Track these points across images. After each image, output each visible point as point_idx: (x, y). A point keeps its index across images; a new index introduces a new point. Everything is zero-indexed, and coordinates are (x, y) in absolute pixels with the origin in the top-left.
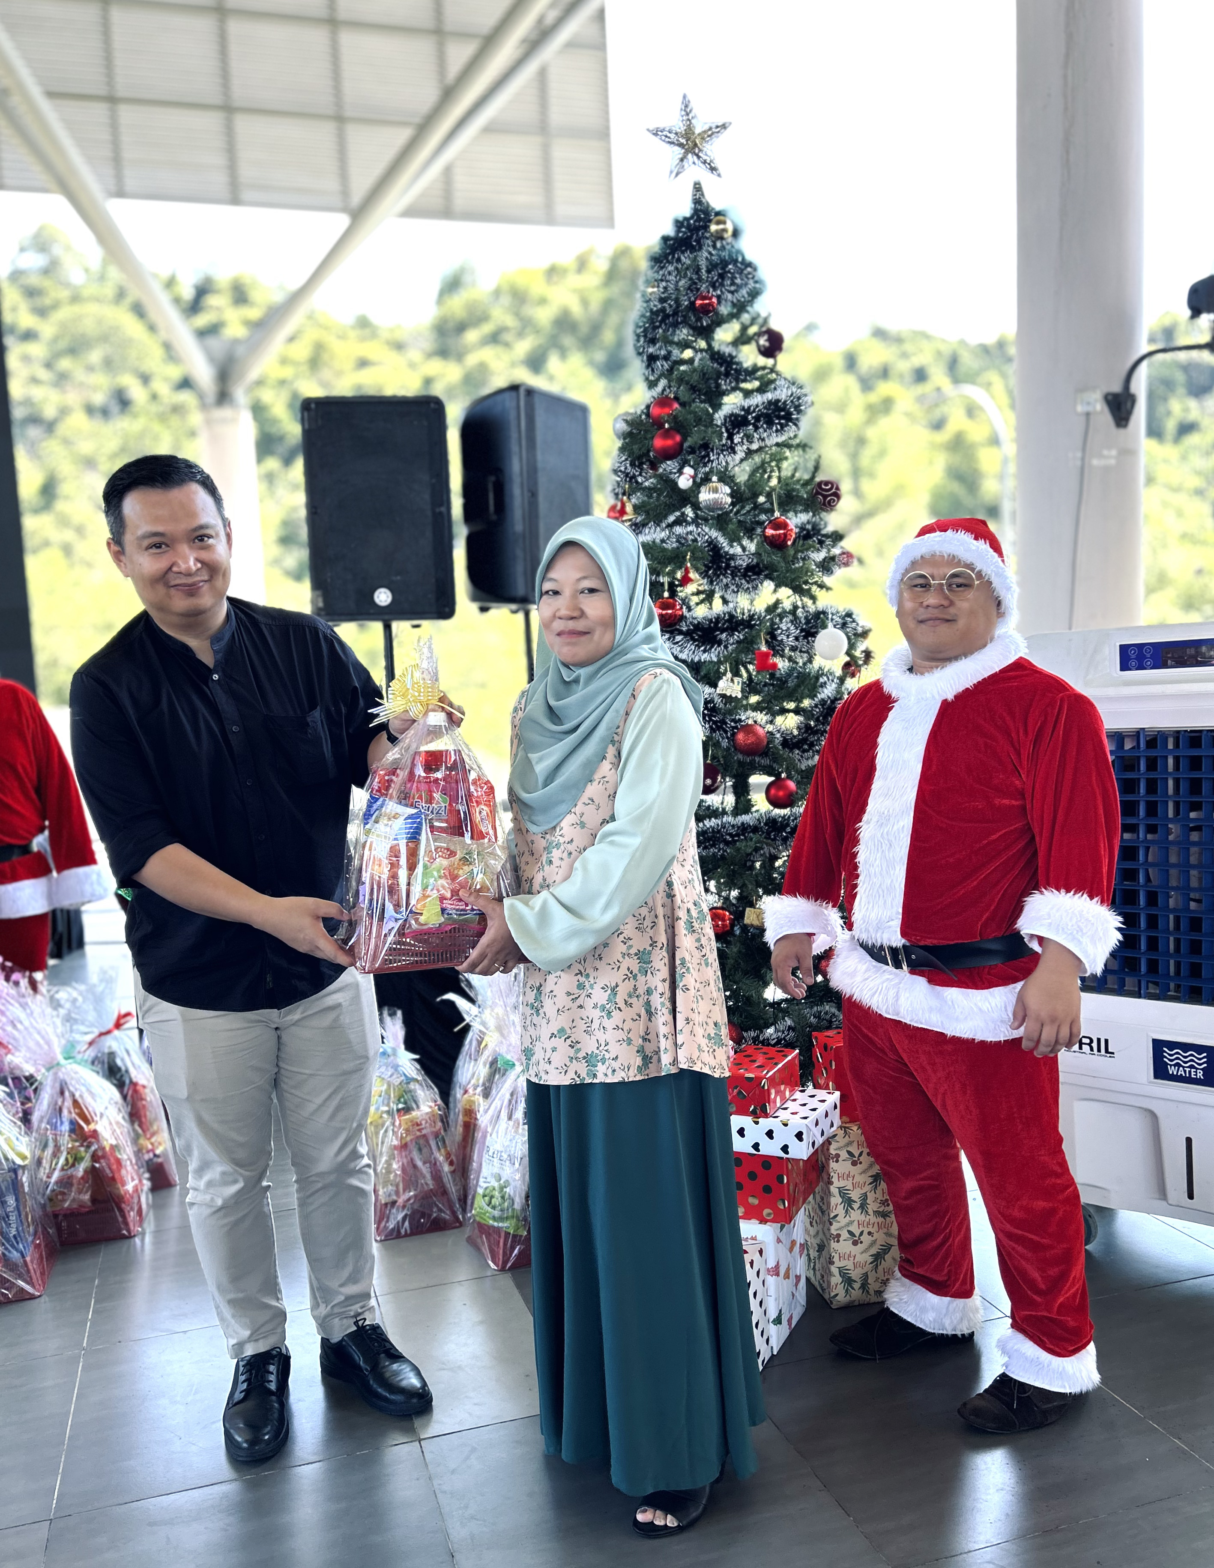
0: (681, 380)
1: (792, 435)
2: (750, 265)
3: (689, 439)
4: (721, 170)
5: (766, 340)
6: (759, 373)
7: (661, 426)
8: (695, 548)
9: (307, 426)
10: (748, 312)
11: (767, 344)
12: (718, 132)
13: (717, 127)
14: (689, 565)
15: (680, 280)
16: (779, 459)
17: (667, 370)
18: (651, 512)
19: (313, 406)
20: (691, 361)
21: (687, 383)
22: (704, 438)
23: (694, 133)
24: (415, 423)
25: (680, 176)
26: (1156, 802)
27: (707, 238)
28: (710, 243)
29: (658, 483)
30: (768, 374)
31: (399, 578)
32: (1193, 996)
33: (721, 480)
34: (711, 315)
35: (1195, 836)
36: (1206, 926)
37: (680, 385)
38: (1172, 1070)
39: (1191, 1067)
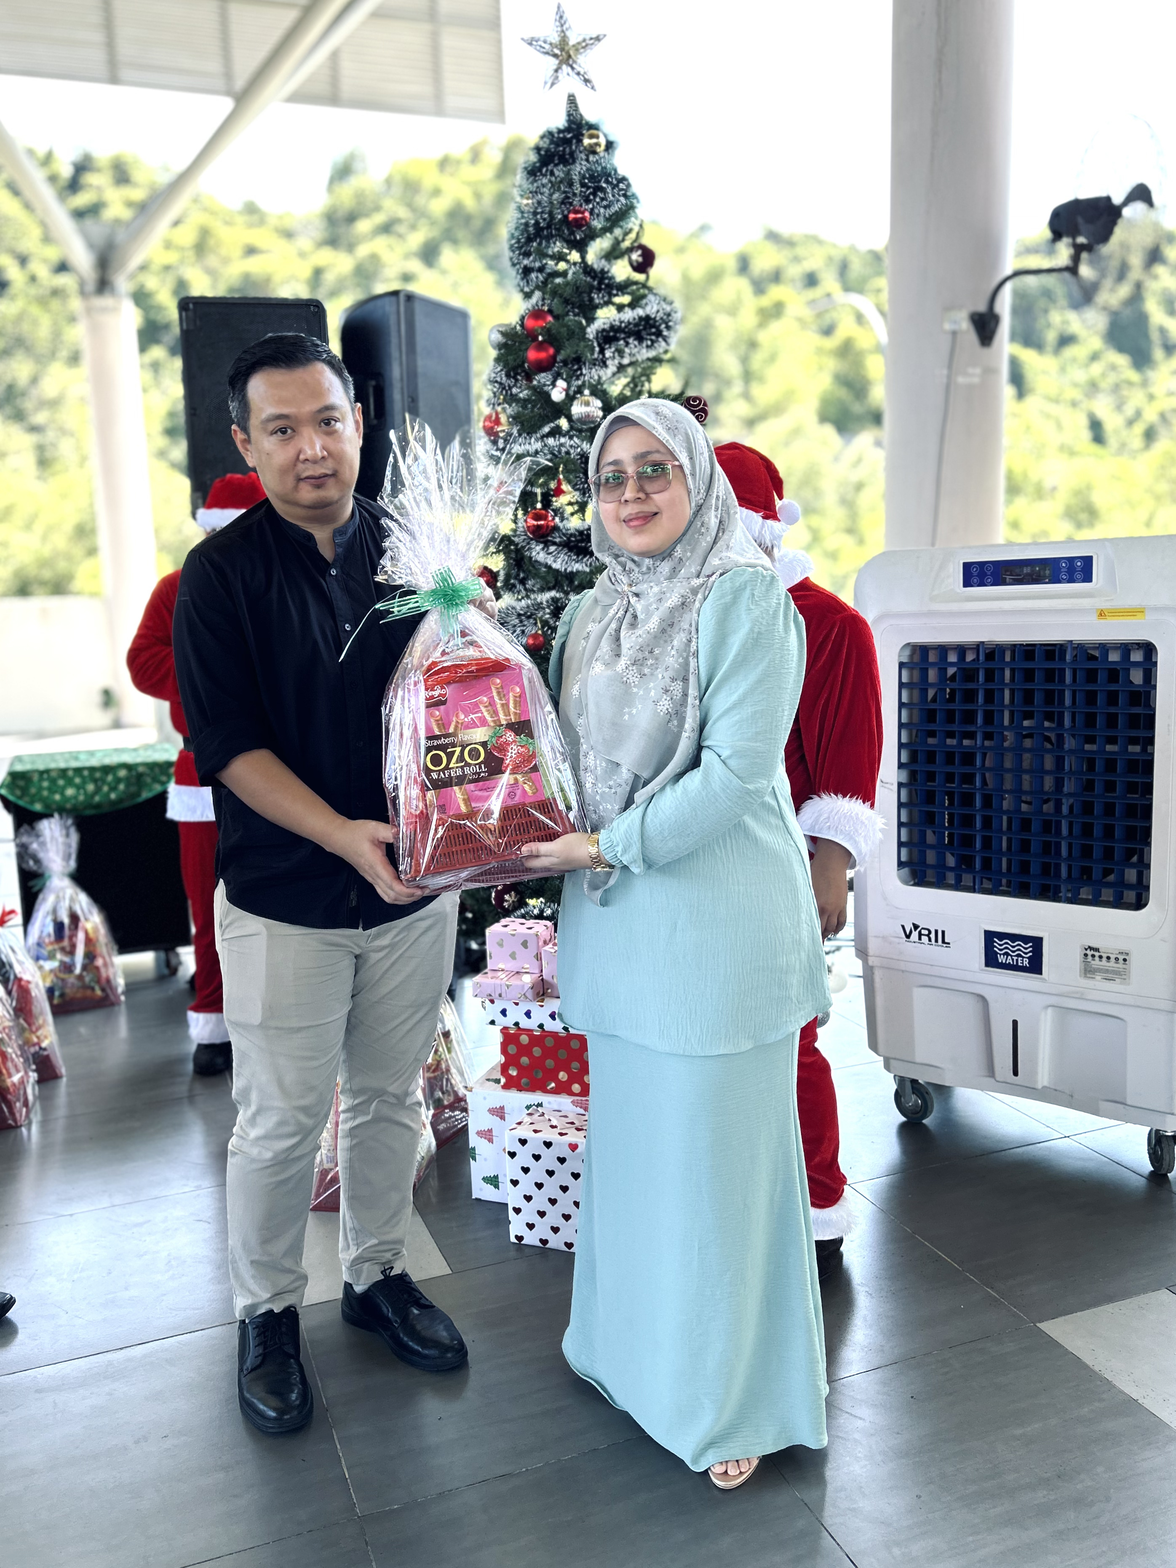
0: (554, 293)
1: (661, 350)
2: (623, 179)
3: (562, 352)
4: (595, 82)
5: (639, 256)
6: (631, 288)
7: (535, 338)
8: (567, 460)
9: (185, 327)
10: (621, 227)
11: (640, 259)
12: (592, 44)
13: (591, 39)
14: (561, 477)
15: (554, 193)
16: (650, 373)
17: (542, 282)
18: (525, 424)
19: (190, 306)
20: (564, 274)
21: (561, 296)
22: (576, 352)
23: (568, 44)
25: (555, 87)
26: (993, 711)
27: (581, 152)
28: (584, 157)
29: (533, 395)
30: (638, 289)
32: (1022, 891)
33: (593, 393)
34: (584, 229)
35: (1028, 743)
36: (1035, 826)
37: (553, 298)
38: (1001, 959)
39: (1019, 955)
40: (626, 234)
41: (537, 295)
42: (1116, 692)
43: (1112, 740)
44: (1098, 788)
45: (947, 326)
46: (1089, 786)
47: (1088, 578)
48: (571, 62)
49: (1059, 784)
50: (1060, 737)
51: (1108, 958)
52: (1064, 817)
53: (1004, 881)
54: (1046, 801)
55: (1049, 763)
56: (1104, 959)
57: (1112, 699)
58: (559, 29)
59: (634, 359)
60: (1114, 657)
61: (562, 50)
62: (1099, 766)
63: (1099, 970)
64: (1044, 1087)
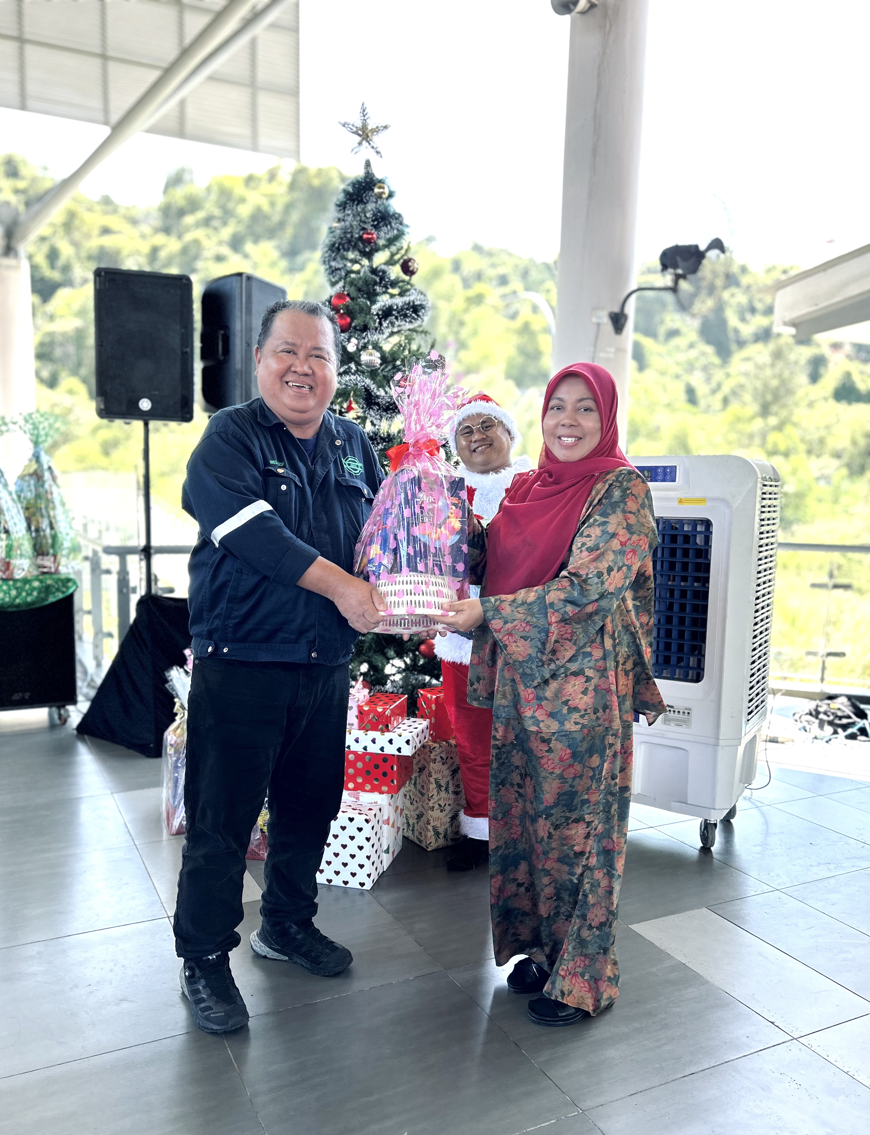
0: (352, 283)
1: (419, 325)
2: (398, 215)
3: (355, 321)
4: (383, 154)
6: (401, 284)
7: (338, 311)
8: (356, 389)
9: (98, 287)
10: (395, 245)
12: (383, 130)
13: (382, 127)
14: (352, 399)
15: (354, 221)
16: (409, 340)
17: (344, 276)
19: (103, 274)
20: (358, 272)
21: (355, 286)
22: (364, 321)
23: (367, 128)
24: (172, 291)
25: (358, 154)
27: (373, 197)
28: (375, 200)
30: (405, 285)
31: (156, 393)
33: (374, 348)
34: (372, 244)
37: (351, 287)
40: (399, 250)
41: (341, 284)
42: (688, 549)
43: (684, 579)
44: (676, 608)
45: (594, 320)
46: (671, 606)
47: (674, 479)
48: (369, 139)
51: (679, 712)
56: (676, 712)
57: (686, 553)
58: (362, 118)
59: (400, 328)
60: (688, 528)
61: (364, 132)
62: (677, 594)
63: (674, 720)
64: (638, 794)
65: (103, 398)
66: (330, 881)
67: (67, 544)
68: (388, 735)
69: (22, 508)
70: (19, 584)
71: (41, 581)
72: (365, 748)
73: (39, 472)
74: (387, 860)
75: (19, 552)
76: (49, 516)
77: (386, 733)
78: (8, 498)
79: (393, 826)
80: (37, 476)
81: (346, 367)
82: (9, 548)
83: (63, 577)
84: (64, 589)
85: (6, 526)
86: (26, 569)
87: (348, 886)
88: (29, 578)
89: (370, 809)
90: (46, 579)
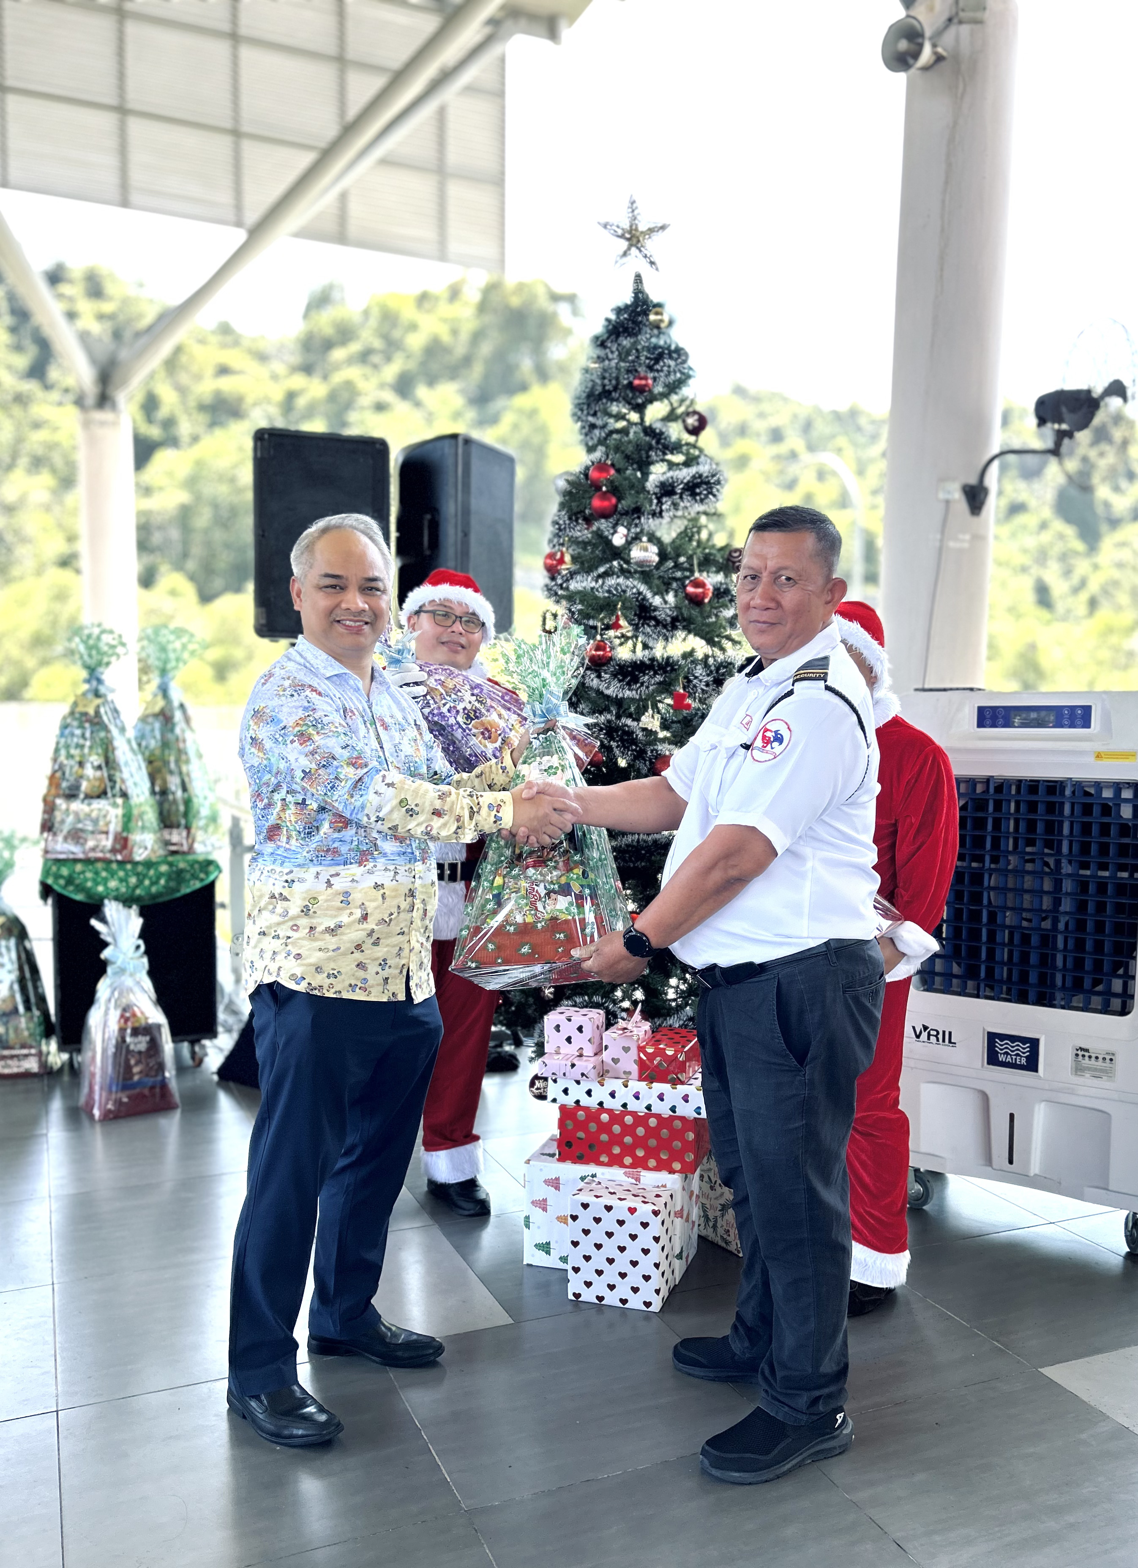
0: (617, 449)
1: (710, 505)
2: (682, 353)
3: (623, 502)
4: (659, 265)
5: (691, 420)
6: (684, 448)
7: (598, 488)
8: (624, 598)
9: (259, 455)
10: (676, 393)
11: (692, 423)
12: (658, 232)
13: (657, 227)
14: (619, 613)
15: (621, 361)
17: (604, 438)
18: (585, 563)
19: (265, 437)
20: (624, 431)
21: (623, 452)
22: (637, 502)
23: (637, 229)
24: (361, 460)
26: (999, 837)
27: (647, 326)
28: (649, 331)
29: (593, 538)
30: (691, 449)
32: (1023, 999)
33: (650, 540)
34: (645, 394)
35: (1029, 867)
36: (1035, 940)
37: (616, 453)
38: (1002, 1058)
39: (1017, 1055)
40: (682, 401)
41: (601, 450)
42: (1109, 824)
43: (1103, 867)
44: (1090, 907)
45: (942, 496)
46: (1081, 906)
47: (1087, 724)
48: (638, 245)
49: (1057, 902)
50: (1058, 863)
51: (1096, 1058)
52: (1061, 932)
53: (1004, 988)
54: (1044, 919)
55: (1047, 885)
56: (1093, 1059)
57: (1105, 829)
58: (630, 216)
59: (684, 511)
60: (1107, 794)
61: (631, 235)
62: (1092, 888)
63: (1089, 1069)
64: (1036, 1175)
65: (264, 610)
66: (600, 1299)
67: (204, 812)
68: (682, 1089)
69: (145, 760)
70: (140, 868)
71: (171, 864)
72: (649, 1107)
73: (168, 713)
74: (679, 1267)
75: (140, 824)
76: (180, 773)
77: (678, 1086)
78: (126, 748)
79: (687, 1220)
80: (165, 718)
81: (608, 566)
82: (128, 819)
83: (201, 858)
84: (202, 876)
85: (123, 787)
86: (149, 847)
87: (626, 1306)
88: (154, 859)
89: (658, 1196)
90: (178, 861)
